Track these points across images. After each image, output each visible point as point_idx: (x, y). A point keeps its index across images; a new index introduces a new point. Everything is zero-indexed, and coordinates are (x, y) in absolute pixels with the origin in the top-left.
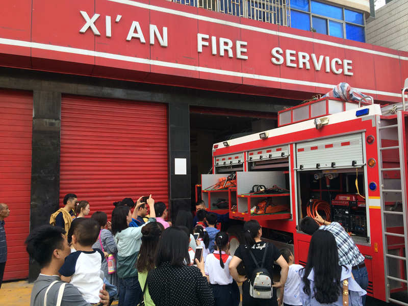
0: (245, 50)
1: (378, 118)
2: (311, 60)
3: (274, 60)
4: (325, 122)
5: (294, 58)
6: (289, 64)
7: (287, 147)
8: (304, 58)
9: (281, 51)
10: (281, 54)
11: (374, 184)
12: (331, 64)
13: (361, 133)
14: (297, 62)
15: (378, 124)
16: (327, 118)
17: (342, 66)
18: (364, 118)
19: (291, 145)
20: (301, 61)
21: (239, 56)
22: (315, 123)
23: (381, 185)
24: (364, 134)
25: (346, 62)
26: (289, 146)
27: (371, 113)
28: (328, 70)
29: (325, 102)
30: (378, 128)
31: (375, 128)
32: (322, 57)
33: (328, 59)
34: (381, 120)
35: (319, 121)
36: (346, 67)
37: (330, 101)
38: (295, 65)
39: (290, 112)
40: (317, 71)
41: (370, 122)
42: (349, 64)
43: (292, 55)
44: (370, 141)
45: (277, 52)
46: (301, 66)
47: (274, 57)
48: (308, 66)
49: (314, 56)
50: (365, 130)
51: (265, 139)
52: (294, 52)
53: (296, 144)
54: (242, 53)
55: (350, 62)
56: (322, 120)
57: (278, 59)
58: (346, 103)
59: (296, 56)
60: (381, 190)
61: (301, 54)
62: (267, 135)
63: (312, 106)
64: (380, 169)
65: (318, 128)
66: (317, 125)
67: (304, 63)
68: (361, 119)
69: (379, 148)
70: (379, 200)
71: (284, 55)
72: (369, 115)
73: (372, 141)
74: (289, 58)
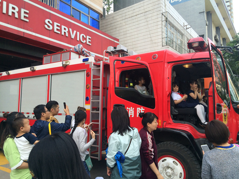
0: (27, 16)
1: (93, 64)
2: (69, 32)
3: (46, 26)
4: (68, 64)
5: (59, 28)
6: (55, 31)
7: (46, 77)
8: (65, 30)
9: (51, 22)
10: (51, 24)
11: (88, 98)
12: (80, 37)
13: (84, 71)
14: (61, 30)
15: (92, 67)
16: (69, 62)
17: (86, 39)
18: (86, 63)
19: (49, 75)
20: (63, 31)
21: (22, 18)
22: (62, 63)
23: (91, 98)
24: (85, 71)
25: (88, 37)
26: (48, 76)
27: (90, 61)
28: (78, 39)
29: (69, 53)
30: (92, 69)
31: (91, 68)
32: (75, 32)
33: (78, 33)
34: (94, 65)
35: (64, 63)
36: (88, 40)
37: (72, 53)
38: (59, 32)
39: (50, 57)
40: (72, 39)
41: (89, 65)
42: (89, 39)
43: (57, 26)
44: (88, 75)
45: (49, 22)
46: (63, 34)
47: (47, 25)
48: (67, 35)
49: (71, 30)
50: (86, 69)
51: (34, 71)
52: (59, 25)
53: (52, 75)
54: (25, 17)
55: (90, 38)
56: (66, 62)
57: (49, 26)
58: (81, 56)
59: (60, 27)
60: (91, 101)
61: (63, 27)
62: (35, 69)
63: (62, 54)
64: (91, 90)
65: (64, 66)
66: (63, 65)
67: (65, 33)
68: (85, 63)
69: (92, 79)
70: (90, 106)
71: (53, 25)
72: (88, 62)
73: (89, 75)
74: (56, 27)
